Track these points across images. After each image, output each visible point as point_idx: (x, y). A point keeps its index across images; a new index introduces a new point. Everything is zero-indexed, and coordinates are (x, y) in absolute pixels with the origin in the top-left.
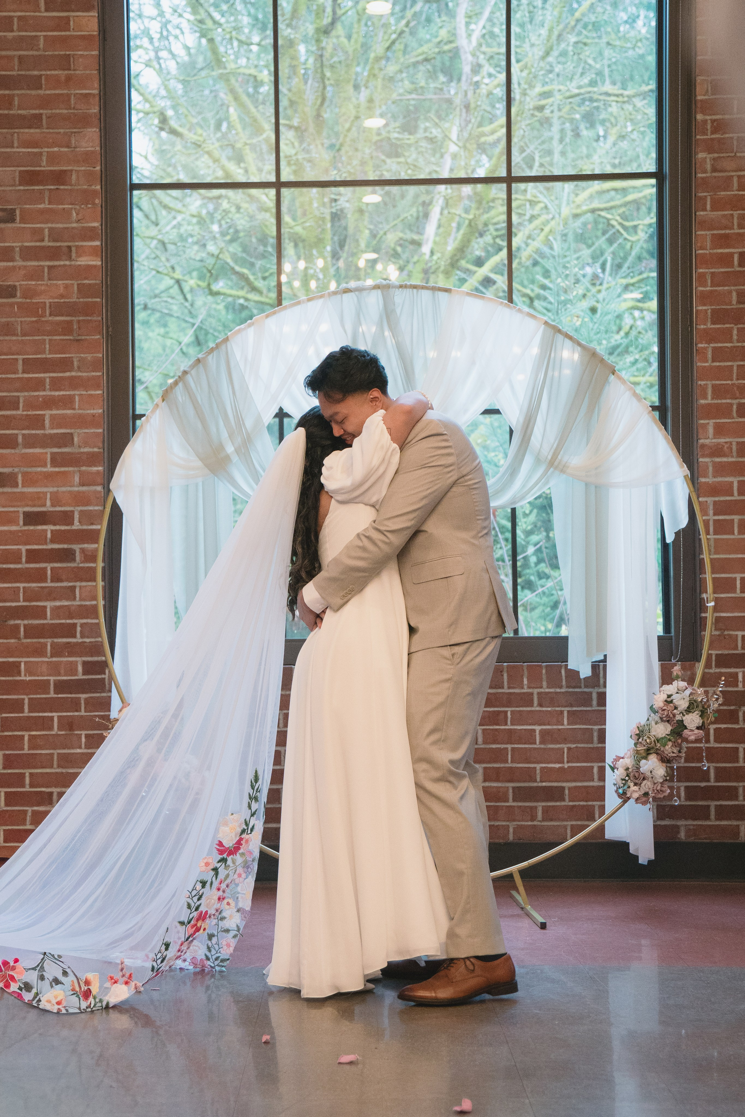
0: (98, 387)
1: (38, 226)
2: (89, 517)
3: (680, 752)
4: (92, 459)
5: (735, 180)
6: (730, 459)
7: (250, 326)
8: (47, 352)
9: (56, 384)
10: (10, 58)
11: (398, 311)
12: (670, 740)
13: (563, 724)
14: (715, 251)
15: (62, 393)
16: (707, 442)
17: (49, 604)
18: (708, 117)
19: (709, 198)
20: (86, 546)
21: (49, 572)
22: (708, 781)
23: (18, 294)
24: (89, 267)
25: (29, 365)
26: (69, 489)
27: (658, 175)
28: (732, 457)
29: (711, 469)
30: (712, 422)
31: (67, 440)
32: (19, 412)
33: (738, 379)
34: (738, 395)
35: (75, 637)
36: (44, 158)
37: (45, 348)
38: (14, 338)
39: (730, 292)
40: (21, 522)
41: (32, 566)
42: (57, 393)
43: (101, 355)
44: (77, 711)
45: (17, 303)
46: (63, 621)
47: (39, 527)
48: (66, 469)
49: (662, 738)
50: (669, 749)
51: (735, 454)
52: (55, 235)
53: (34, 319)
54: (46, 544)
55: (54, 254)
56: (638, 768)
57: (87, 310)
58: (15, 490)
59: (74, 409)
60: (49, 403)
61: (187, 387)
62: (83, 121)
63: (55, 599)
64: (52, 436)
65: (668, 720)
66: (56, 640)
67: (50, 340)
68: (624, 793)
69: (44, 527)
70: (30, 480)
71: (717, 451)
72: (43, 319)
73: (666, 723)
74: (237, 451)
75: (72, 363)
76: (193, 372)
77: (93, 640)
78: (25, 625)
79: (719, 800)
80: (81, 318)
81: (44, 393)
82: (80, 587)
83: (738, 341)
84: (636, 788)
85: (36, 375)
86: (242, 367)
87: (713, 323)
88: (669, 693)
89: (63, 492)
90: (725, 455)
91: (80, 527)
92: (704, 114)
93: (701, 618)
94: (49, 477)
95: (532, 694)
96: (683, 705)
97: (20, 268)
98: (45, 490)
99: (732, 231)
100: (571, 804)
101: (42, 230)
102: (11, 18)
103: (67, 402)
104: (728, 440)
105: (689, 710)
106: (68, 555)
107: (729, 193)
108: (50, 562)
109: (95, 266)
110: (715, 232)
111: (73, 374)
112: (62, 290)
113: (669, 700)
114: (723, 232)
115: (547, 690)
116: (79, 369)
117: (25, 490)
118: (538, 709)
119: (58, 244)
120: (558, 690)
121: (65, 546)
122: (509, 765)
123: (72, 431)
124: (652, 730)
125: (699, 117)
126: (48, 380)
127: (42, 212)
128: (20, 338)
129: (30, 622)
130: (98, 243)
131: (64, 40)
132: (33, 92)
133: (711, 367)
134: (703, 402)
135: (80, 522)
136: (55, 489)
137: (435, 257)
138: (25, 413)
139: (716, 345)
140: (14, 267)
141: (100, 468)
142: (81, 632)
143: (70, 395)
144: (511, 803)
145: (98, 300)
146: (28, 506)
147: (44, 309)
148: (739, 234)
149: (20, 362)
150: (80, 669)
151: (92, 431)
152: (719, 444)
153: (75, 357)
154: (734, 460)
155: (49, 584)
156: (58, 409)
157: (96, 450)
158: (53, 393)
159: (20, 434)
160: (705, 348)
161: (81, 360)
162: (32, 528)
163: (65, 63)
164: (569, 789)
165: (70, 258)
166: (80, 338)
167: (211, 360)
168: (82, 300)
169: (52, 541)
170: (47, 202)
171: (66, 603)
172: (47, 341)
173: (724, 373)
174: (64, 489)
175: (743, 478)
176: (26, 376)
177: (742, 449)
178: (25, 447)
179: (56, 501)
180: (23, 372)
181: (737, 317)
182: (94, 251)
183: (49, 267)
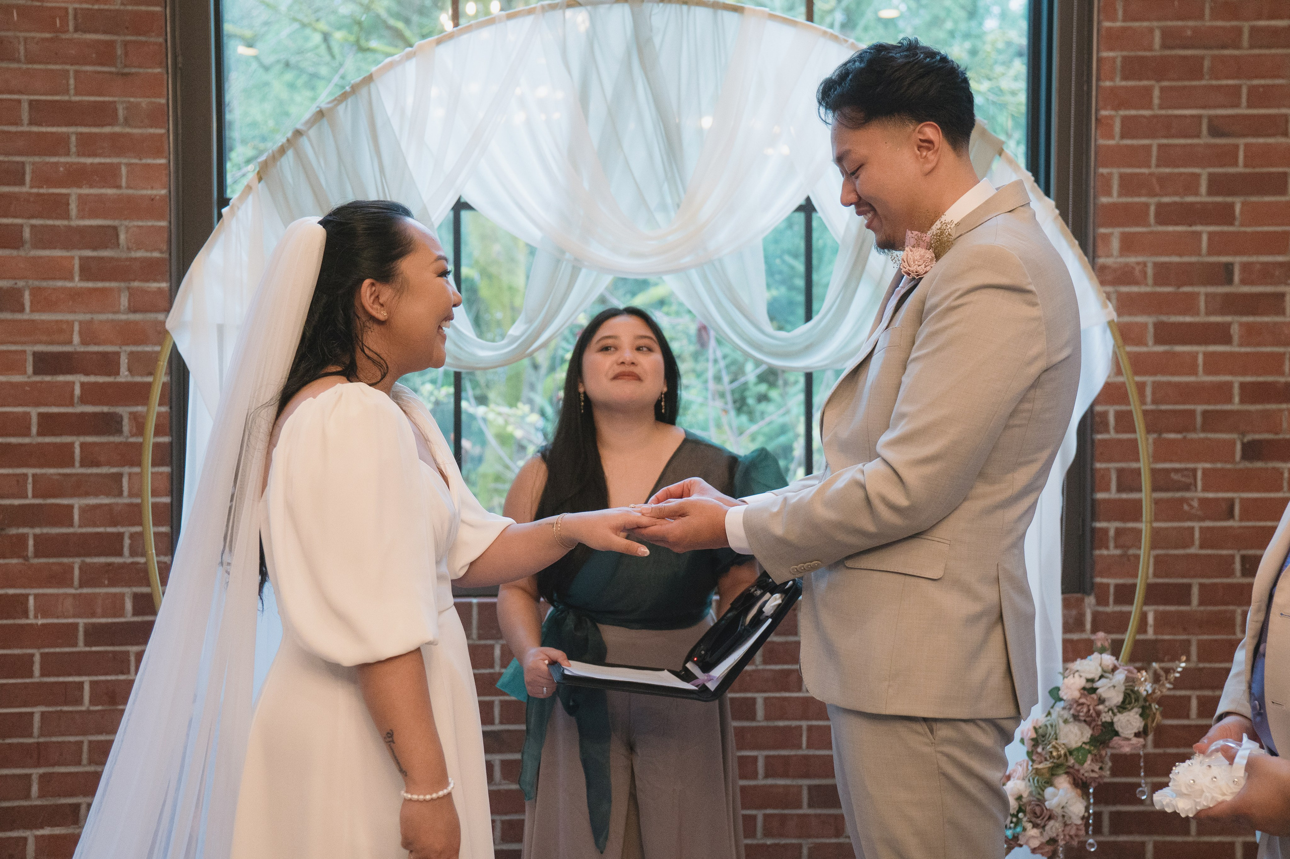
0: (158, 153)
2: (144, 363)
3: (1101, 768)
4: (149, 270)
6: (1143, 289)
7: (409, 57)
8: (72, 92)
9: (87, 145)
11: (657, 40)
12: (1090, 752)
15: (97, 160)
16: (1109, 261)
17: (77, 503)
20: (134, 409)
21: (77, 451)
25: (41, 112)
26: (111, 316)
28: (1147, 285)
30: (1117, 231)
31: (108, 237)
32: (25, 189)
33: (1158, 166)
34: (1157, 189)
35: (120, 554)
37: (68, 85)
38: (14, 65)
39: (1151, 30)
40: (30, 369)
41: (48, 440)
42: (89, 160)
43: (163, 101)
44: (123, 673)
46: (101, 530)
47: (61, 378)
48: (107, 284)
49: (1079, 749)
50: (1089, 768)
51: (1150, 280)
53: (48, 35)
54: (72, 404)
56: (1041, 801)
57: (139, 24)
58: (18, 316)
59: (119, 187)
60: (77, 176)
61: (300, 157)
63: (87, 494)
64: (81, 231)
65: (1089, 721)
66: (88, 560)
67: (76, 72)
68: (1015, 838)
69: (69, 378)
70: (44, 301)
71: (1124, 277)
72: (64, 36)
73: (1083, 724)
75: (115, 110)
76: (312, 133)
78: (36, 536)
79: (1114, 804)
80: (129, 38)
81: (68, 159)
82: (130, 474)
83: (1160, 107)
84: (1034, 832)
85: (54, 129)
86: (396, 124)
87: (1125, 78)
88: (1090, 676)
89: (101, 322)
90: (1137, 283)
91: (130, 379)
93: (1093, 530)
94: (75, 296)
96: (1115, 697)
98: (70, 317)
103: (108, 176)
104: (1140, 259)
105: (1123, 707)
106: (110, 424)
108: (79, 434)
111: (117, 129)
113: (1090, 689)
116: (127, 122)
117: (37, 316)
121: (105, 409)
122: (804, 752)
123: (116, 223)
124: (1061, 736)
126: (73, 138)
128: (24, 66)
129: (46, 530)
133: (1118, 146)
134: (1104, 200)
135: (130, 370)
136: (88, 317)
138: (35, 190)
139: (1127, 112)
141: (161, 284)
142: (131, 547)
143: (111, 164)
144: (805, 810)
145: (158, 9)
146: (40, 342)
147: (64, 19)
149: (25, 106)
150: (129, 605)
151: (150, 223)
152: (1127, 265)
153: (120, 101)
154: (1148, 289)
155: (78, 470)
156: (91, 186)
157: (156, 254)
158: (83, 160)
159: (27, 225)
160: (1111, 117)
161: (129, 108)
162: (48, 378)
166: (126, 70)
167: (343, 113)
168: (130, 8)
169: (83, 400)
171: (106, 500)
172: (72, 74)
173: (1138, 156)
174: (102, 317)
175: (1164, 318)
176: (35, 129)
177: (1163, 274)
178: (35, 246)
179: (88, 336)
180: (31, 123)
181: (1159, 69)
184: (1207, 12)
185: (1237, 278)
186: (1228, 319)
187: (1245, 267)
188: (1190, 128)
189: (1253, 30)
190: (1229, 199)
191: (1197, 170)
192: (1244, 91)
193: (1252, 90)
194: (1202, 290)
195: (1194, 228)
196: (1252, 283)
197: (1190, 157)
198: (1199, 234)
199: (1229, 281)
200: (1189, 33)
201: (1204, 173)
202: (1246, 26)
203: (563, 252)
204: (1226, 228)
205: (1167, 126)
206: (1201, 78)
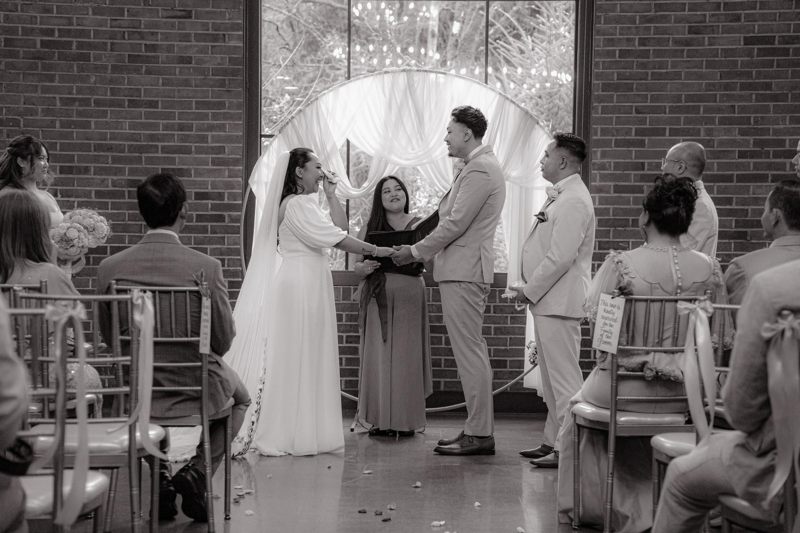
0: (240, 119)
1: (206, 21)
2: (233, 196)
4: (236, 162)
5: (618, 6)
6: (610, 172)
7: (331, 91)
8: (210, 97)
9: (215, 117)
11: (416, 85)
13: (507, 324)
14: (605, 48)
15: (218, 122)
16: (596, 161)
17: (209, 247)
19: (603, 17)
20: (231, 213)
21: (209, 228)
22: (590, 358)
23: (193, 62)
24: (236, 47)
25: (199, 105)
26: (222, 179)
29: (598, 177)
30: (600, 149)
31: (221, 150)
32: (193, 133)
33: (616, 125)
34: (615, 133)
37: (209, 95)
38: (191, 88)
39: (613, 73)
40: (193, 198)
41: (199, 224)
43: (242, 100)
45: (192, 67)
47: (204, 201)
48: (221, 167)
51: (612, 169)
52: (216, 27)
53: (203, 77)
54: (208, 211)
55: (215, 38)
57: (234, 73)
58: (190, 179)
59: (226, 132)
60: (211, 128)
61: (293, 126)
63: (212, 244)
64: (212, 148)
67: (212, 90)
68: (534, 362)
69: (207, 201)
70: (199, 173)
71: (602, 167)
72: (208, 77)
75: (225, 104)
76: (297, 117)
77: (234, 268)
80: (230, 78)
81: (208, 122)
82: (228, 237)
83: (617, 102)
85: (204, 111)
87: (603, 91)
89: (218, 181)
90: (607, 170)
91: (228, 202)
94: (210, 171)
95: (490, 306)
97: (194, 46)
98: (208, 179)
99: (615, 37)
100: (511, 370)
101: (208, 23)
103: (222, 128)
104: (608, 160)
106: (221, 218)
107: (614, 14)
108: (210, 222)
109: (239, 47)
110: (606, 37)
111: (226, 111)
112: (219, 61)
114: (610, 37)
115: (499, 304)
116: (229, 108)
117: (196, 179)
118: (494, 315)
119: (217, 33)
120: (505, 304)
121: (219, 213)
123: (224, 145)
126: (210, 114)
127: (208, 12)
128: (194, 89)
130: (241, 33)
133: (600, 117)
134: (595, 138)
135: (228, 199)
136: (214, 179)
138: (196, 133)
139: (604, 104)
140: (191, 46)
141: (240, 168)
142: (228, 264)
143: (223, 123)
145: (241, 67)
146: (197, 188)
147: (208, 71)
148: (620, 39)
149: (194, 103)
151: (236, 145)
152: (603, 163)
153: (227, 101)
154: (611, 172)
155: (209, 235)
156: (216, 132)
157: (238, 156)
158: (213, 122)
159: (193, 145)
160: (597, 106)
161: (231, 103)
162: (199, 201)
164: (510, 361)
165: (225, 42)
166: (229, 89)
167: (308, 110)
168: (231, 67)
169: (212, 210)
170: (211, 7)
171: (219, 246)
172: (210, 91)
173: (608, 121)
174: (219, 179)
175: (618, 183)
176: (197, 111)
177: (617, 166)
178: (196, 153)
179: (214, 186)
180: (196, 109)
181: (616, 88)
182: (239, 38)
183: (212, 46)
184: (635, 66)
185: (646, 168)
186: (642, 184)
187: (649, 164)
188: (628, 111)
189: (653, 73)
190: (643, 138)
191: (631, 127)
192: (649, 96)
193: (652, 96)
194: (633, 172)
195: (629, 149)
196: (652, 170)
197: (628, 121)
198: (632, 151)
199: (643, 169)
200: (628, 74)
201: (634, 128)
202: (650, 72)
203: (382, 158)
204: (641, 149)
205: (619, 110)
206: (633, 91)
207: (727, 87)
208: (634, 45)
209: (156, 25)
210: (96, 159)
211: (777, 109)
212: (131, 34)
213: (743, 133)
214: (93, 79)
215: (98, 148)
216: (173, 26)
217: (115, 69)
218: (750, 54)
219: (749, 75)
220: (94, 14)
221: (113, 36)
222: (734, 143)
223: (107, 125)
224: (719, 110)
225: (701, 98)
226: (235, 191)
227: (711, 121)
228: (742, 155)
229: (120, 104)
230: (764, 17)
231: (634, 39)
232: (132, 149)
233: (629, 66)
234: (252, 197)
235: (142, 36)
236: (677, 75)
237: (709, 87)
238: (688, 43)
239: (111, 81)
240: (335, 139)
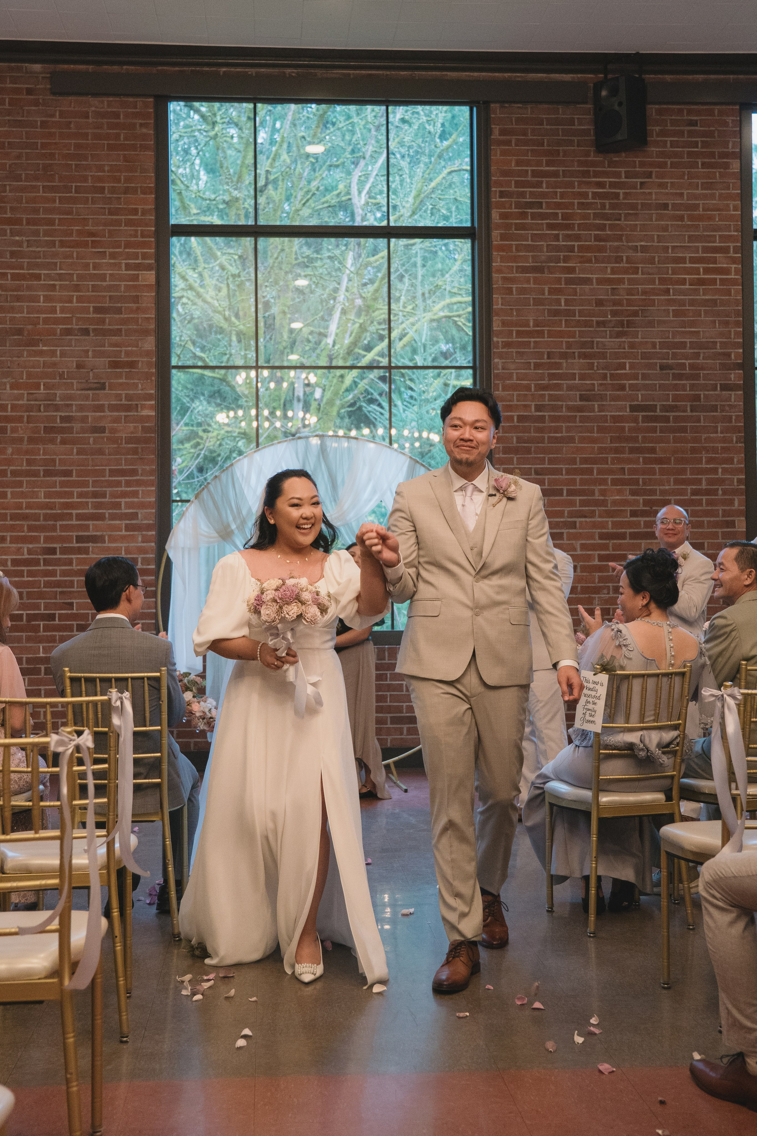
0: (153, 485)
1: (119, 392)
2: (146, 561)
4: (149, 527)
5: (514, 375)
7: (245, 457)
8: (123, 465)
9: (128, 484)
10: (105, 296)
15: (131, 489)
18: (500, 340)
19: (501, 384)
20: (145, 578)
23: (107, 432)
24: (148, 416)
25: (113, 473)
26: (135, 545)
27: (474, 368)
31: (135, 516)
32: (107, 500)
36: (123, 354)
37: (122, 463)
38: (104, 457)
39: (512, 437)
42: (129, 489)
43: (154, 467)
45: (105, 437)
48: (134, 533)
52: (129, 397)
53: (116, 446)
55: (128, 408)
57: (146, 441)
58: (104, 545)
59: (139, 498)
60: (124, 495)
62: (146, 332)
64: (126, 514)
67: (125, 458)
70: (112, 539)
72: (121, 446)
74: (237, 528)
75: (138, 471)
76: (213, 483)
80: (143, 446)
81: (121, 489)
85: (117, 478)
86: (240, 480)
87: (503, 454)
92: (498, 337)
94: (123, 537)
97: (108, 416)
98: (121, 545)
101: (121, 394)
102: (105, 274)
103: (135, 494)
107: (511, 382)
109: (151, 416)
111: (138, 478)
112: (132, 429)
114: (510, 403)
116: (142, 475)
117: (110, 545)
119: (130, 403)
122: (388, 704)
123: (137, 511)
125: (495, 339)
126: (123, 482)
127: (121, 384)
128: (107, 457)
130: (153, 402)
131: (134, 287)
132: (117, 316)
136: (127, 545)
137: (336, 348)
138: (110, 500)
140: (104, 416)
141: (154, 533)
143: (136, 490)
144: (389, 726)
145: (153, 435)
147: (122, 440)
148: (517, 405)
149: (107, 471)
151: (148, 511)
153: (140, 468)
156: (129, 498)
157: (151, 522)
158: (126, 489)
159: (107, 512)
161: (143, 470)
163: (136, 299)
165: (137, 411)
166: (142, 457)
167: (223, 476)
168: (143, 435)
170: (124, 378)
172: (123, 459)
174: (132, 545)
176: (111, 479)
178: (110, 520)
179: (127, 551)
180: (109, 476)
181: (516, 451)
182: (151, 407)
183: (125, 416)
184: (532, 430)
188: (528, 472)
189: (549, 437)
192: (547, 459)
193: (549, 459)
200: (525, 438)
202: (546, 435)
206: (531, 454)
207: (617, 450)
208: (531, 412)
209: (71, 398)
210: (12, 528)
211: (662, 472)
212: (47, 407)
213: (633, 493)
214: (9, 451)
215: (14, 517)
216: (87, 398)
217: (31, 440)
218: (636, 420)
219: (635, 439)
220: (12, 388)
221: (29, 408)
222: (625, 503)
223: (23, 495)
224: (611, 472)
225: (594, 461)
226: (148, 556)
227: (604, 482)
228: (634, 514)
229: (36, 474)
230: (646, 387)
231: (530, 406)
232: (47, 517)
233: (527, 430)
234: (169, 563)
235: (57, 408)
236: (571, 440)
237: (601, 450)
238: (580, 409)
239: (27, 452)
240: (250, 503)
